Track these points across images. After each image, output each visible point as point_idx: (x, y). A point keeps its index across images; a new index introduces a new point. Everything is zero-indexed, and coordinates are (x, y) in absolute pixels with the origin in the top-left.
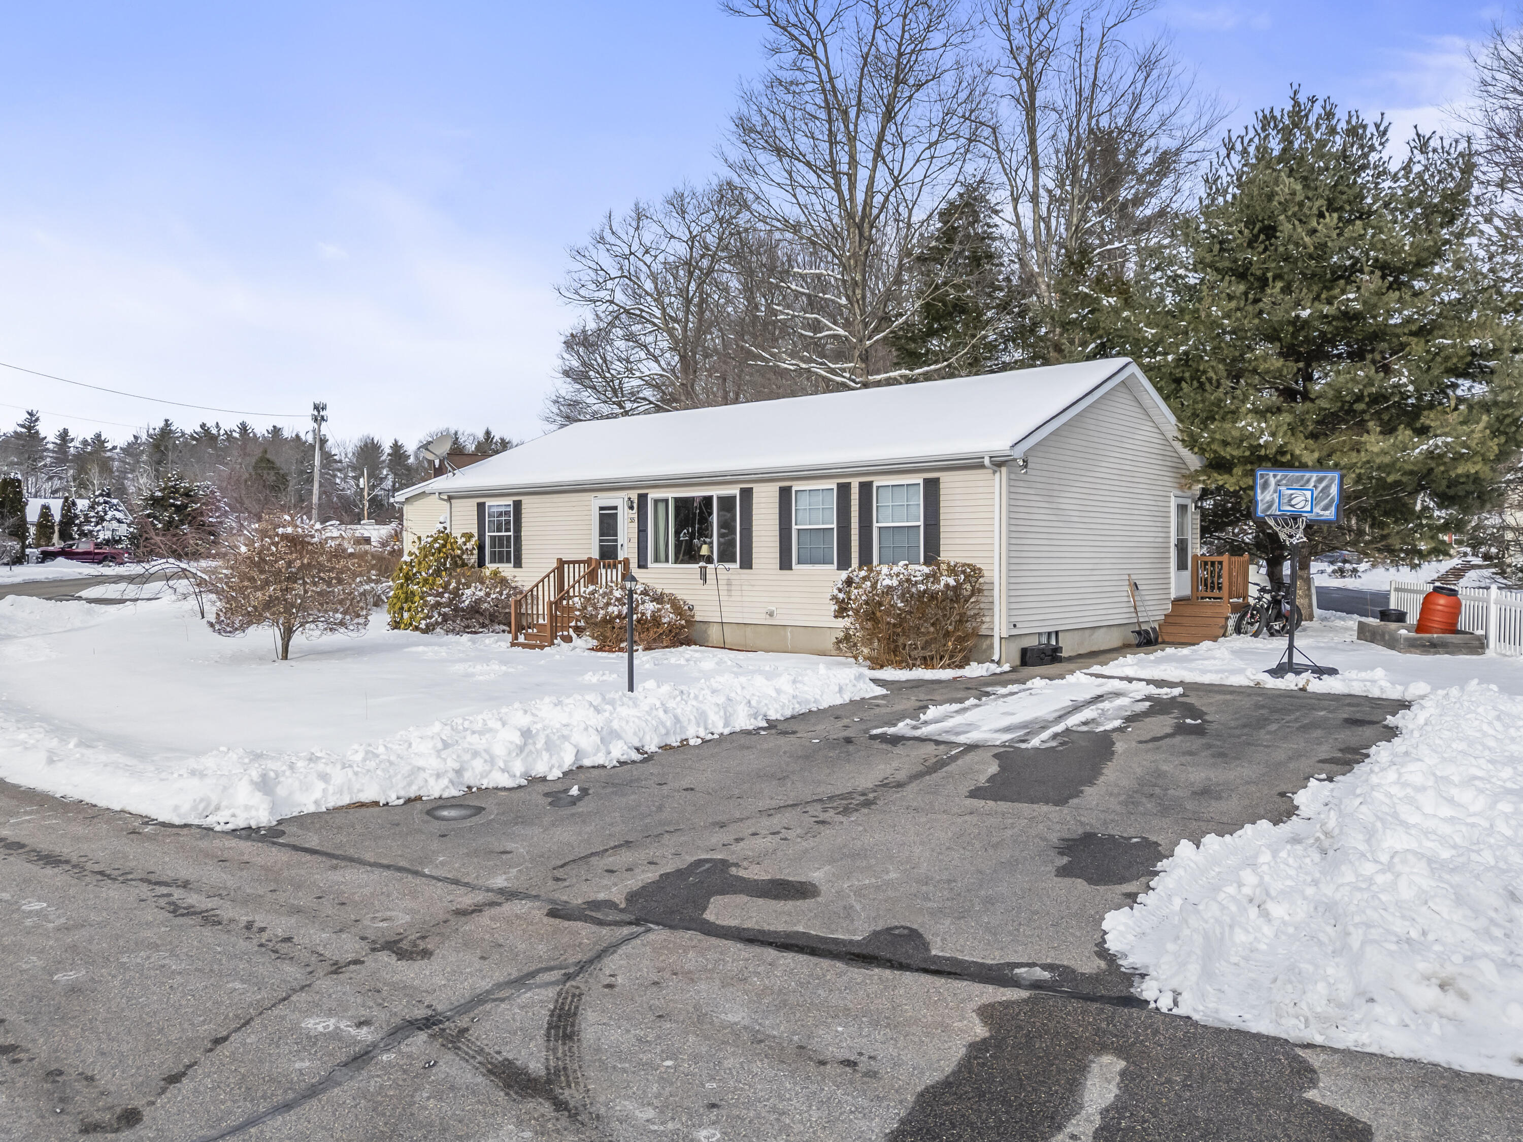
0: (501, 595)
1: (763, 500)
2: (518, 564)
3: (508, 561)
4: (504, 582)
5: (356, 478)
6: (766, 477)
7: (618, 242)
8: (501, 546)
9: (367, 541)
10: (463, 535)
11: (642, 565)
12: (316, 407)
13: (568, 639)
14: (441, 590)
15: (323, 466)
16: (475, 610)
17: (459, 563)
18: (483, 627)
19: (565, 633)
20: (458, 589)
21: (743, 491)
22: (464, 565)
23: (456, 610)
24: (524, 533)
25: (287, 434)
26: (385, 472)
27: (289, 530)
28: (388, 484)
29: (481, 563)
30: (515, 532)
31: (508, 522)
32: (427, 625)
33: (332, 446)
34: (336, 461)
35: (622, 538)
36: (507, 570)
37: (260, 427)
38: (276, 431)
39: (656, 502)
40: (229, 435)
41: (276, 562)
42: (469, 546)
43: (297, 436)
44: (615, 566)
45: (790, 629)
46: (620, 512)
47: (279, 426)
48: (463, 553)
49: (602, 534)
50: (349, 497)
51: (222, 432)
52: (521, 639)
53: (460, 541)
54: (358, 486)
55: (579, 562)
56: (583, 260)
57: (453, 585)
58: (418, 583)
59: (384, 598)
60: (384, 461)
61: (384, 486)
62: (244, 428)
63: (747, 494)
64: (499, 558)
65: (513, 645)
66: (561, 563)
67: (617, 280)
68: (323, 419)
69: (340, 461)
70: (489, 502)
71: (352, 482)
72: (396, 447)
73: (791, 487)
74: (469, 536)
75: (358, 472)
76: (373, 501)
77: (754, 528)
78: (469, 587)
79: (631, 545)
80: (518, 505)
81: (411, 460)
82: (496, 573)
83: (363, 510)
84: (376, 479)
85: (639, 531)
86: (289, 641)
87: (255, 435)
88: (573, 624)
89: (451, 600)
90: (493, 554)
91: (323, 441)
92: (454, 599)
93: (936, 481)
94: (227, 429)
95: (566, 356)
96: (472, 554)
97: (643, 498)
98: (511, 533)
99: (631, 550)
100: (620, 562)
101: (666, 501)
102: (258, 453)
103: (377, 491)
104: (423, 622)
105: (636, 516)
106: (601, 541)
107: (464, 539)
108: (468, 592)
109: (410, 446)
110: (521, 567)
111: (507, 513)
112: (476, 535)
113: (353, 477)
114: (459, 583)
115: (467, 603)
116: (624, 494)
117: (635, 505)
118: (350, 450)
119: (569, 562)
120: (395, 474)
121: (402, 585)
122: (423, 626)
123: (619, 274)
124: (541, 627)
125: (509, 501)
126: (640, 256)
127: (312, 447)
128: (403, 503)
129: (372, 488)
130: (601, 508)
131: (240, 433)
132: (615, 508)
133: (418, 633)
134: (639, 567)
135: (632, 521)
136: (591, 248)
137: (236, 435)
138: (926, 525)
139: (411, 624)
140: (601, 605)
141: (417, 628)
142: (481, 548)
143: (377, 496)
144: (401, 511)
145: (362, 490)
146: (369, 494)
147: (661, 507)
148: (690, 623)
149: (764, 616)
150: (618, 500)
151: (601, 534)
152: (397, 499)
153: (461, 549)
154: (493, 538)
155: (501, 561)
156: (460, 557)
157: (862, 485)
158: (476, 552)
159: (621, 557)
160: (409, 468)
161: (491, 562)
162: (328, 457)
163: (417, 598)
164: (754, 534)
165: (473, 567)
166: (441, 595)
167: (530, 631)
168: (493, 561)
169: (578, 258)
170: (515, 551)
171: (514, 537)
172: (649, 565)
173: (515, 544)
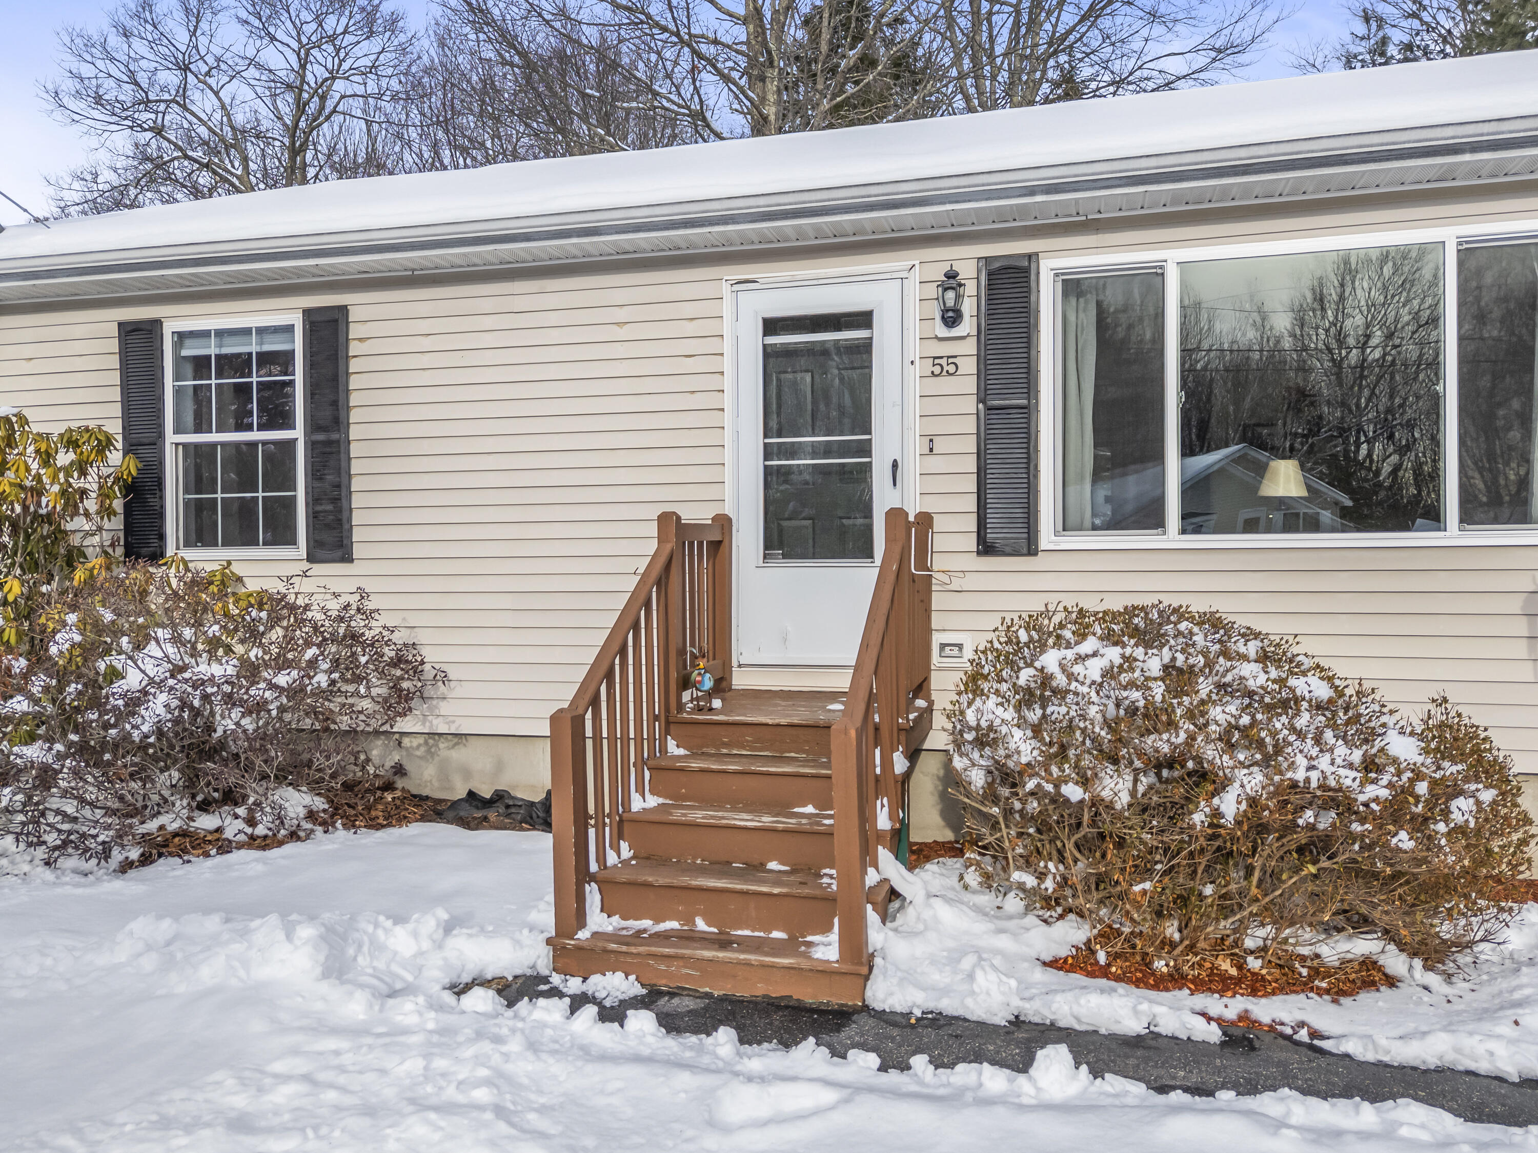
2: (332, 545)
3: (282, 537)
8: (242, 481)
29: (143, 548)
30: (313, 426)
31: (280, 394)
35: (891, 437)
36: (274, 570)
46: (884, 334)
70: (182, 321)
74: (84, 446)
79: (938, 463)
80: (329, 330)
82: (217, 584)
90: (202, 514)
97: (1009, 276)
98: (298, 433)
99: (937, 484)
105: (972, 348)
106: (772, 452)
110: (345, 556)
111: (278, 361)
112: (115, 441)
117: (970, 306)
125: (288, 314)
130: (771, 326)
132: (863, 319)
134: (988, 547)
142: (142, 491)
150: (875, 288)
151: (775, 428)
154: (200, 456)
158: (117, 505)
161: (191, 542)
168: (202, 536)
170: (313, 500)
171: (311, 446)
172: (1047, 537)
173: (315, 473)
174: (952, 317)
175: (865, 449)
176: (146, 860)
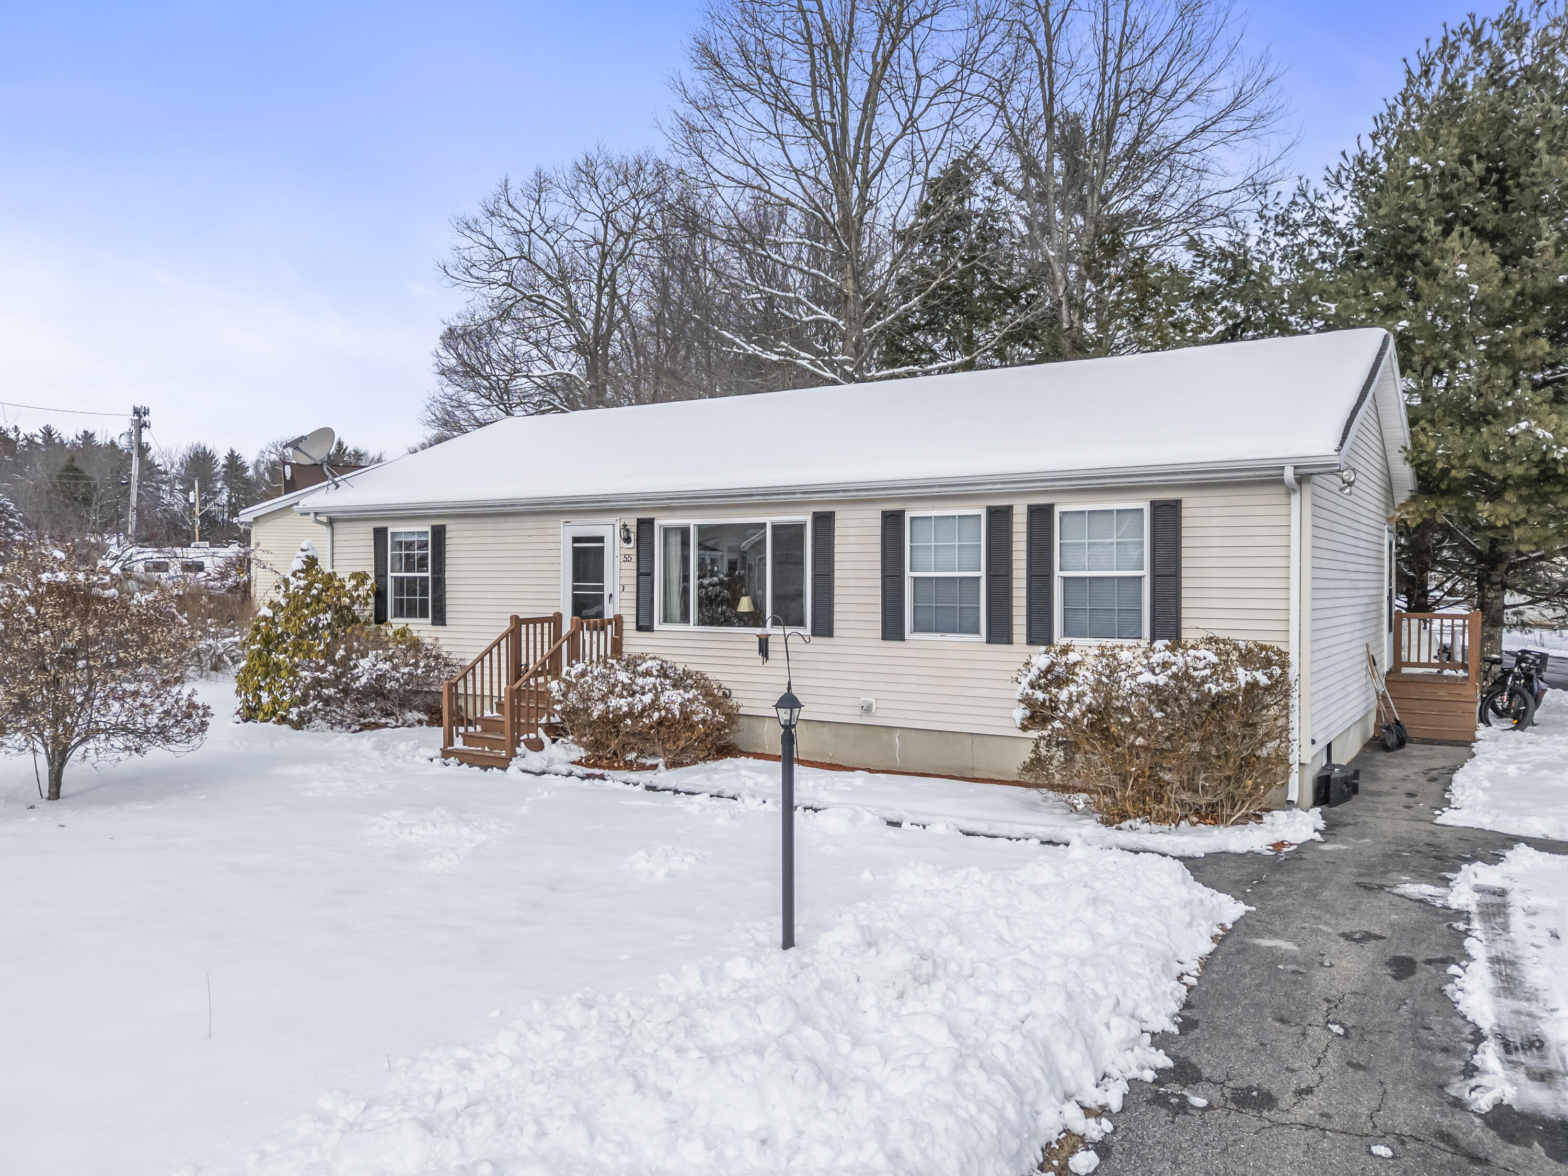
0: (416, 666)
1: (853, 531)
2: (440, 619)
3: (424, 615)
4: (416, 645)
5: (185, 492)
6: (859, 497)
7: (516, 215)
8: (411, 591)
9: (200, 567)
10: (354, 576)
11: (644, 626)
12: (136, 412)
13: (537, 746)
14: (322, 662)
15: (142, 477)
16: (376, 691)
17: (345, 616)
18: (388, 715)
19: (532, 736)
20: (347, 658)
21: (817, 517)
22: (355, 620)
23: (346, 691)
24: (450, 574)
25: (100, 439)
26: (219, 485)
27: (62, 576)
28: (224, 498)
29: (380, 618)
30: (434, 572)
31: (424, 558)
32: (300, 715)
33: (156, 455)
34: (160, 472)
35: (610, 585)
36: (421, 628)
37: (68, 432)
38: (88, 437)
39: (667, 531)
40: (30, 441)
41: (37, 632)
42: (362, 592)
43: (112, 443)
44: (603, 628)
45: (898, 733)
46: (608, 545)
47: (90, 432)
48: (353, 602)
49: (577, 577)
50: (175, 514)
51: (21, 436)
52: (459, 744)
53: (349, 585)
54: (187, 500)
55: (542, 620)
56: (473, 235)
57: (341, 653)
58: (286, 651)
59: (226, 658)
60: (218, 473)
61: (218, 500)
62: (48, 433)
63: (824, 522)
64: (407, 609)
65: (446, 754)
66: (517, 622)
67: (515, 261)
68: (145, 425)
69: (166, 472)
70: (393, 528)
71: (180, 496)
72: (233, 458)
73: (902, 513)
74: (361, 578)
75: (187, 485)
76: (205, 517)
77: (837, 574)
78: (364, 655)
79: (624, 595)
80: (439, 534)
81: (251, 472)
82: (403, 633)
83: (193, 527)
84: (208, 492)
85: (639, 575)
86: (62, 765)
87: (62, 441)
88: (544, 720)
89: (338, 678)
90: (399, 605)
91: (143, 450)
92: (343, 674)
93: (1175, 507)
94: (28, 433)
95: (443, 353)
96: (367, 604)
97: (645, 526)
98: (429, 574)
99: (624, 604)
100: (610, 622)
101: (684, 532)
102: (63, 461)
103: (210, 507)
104: (295, 710)
105: (634, 552)
106: (575, 588)
107: (354, 582)
108: (365, 663)
109: (249, 457)
110: (443, 623)
111: (423, 545)
112: (372, 575)
113: (180, 490)
114: (349, 650)
115: (364, 680)
116: (616, 521)
117: (633, 536)
118: (177, 460)
119: (527, 621)
120: (232, 488)
121: (260, 653)
122: (293, 716)
123: (517, 254)
124: (489, 725)
125: (425, 527)
126: (542, 234)
127: (130, 456)
128: (250, 524)
129: (205, 502)
130: (576, 540)
131: (44, 438)
132: (601, 539)
133: (285, 727)
134: (639, 628)
135: (627, 559)
136: (483, 219)
137: (39, 441)
138: (1154, 576)
139: (274, 713)
140: (596, 694)
141: (283, 720)
142: (380, 595)
143: (209, 512)
144: (248, 533)
145: (193, 505)
146: (200, 510)
147: (676, 540)
148: (732, 717)
149: (858, 711)
150: (605, 527)
151: (576, 579)
152: (242, 519)
153: (351, 597)
154: (399, 581)
155: (411, 614)
156: (348, 608)
157: (1033, 511)
158: (371, 600)
159: (609, 614)
160: (247, 482)
161: (395, 616)
162: (149, 469)
163: (284, 673)
164: (837, 583)
165: (367, 623)
166: (322, 669)
167: (471, 729)
168: (399, 613)
169: (467, 232)
170: (434, 601)
171: (433, 579)
172: (656, 626)
173: (434, 591)
174: (627, 540)
175: (601, 588)
176: (361, 730)
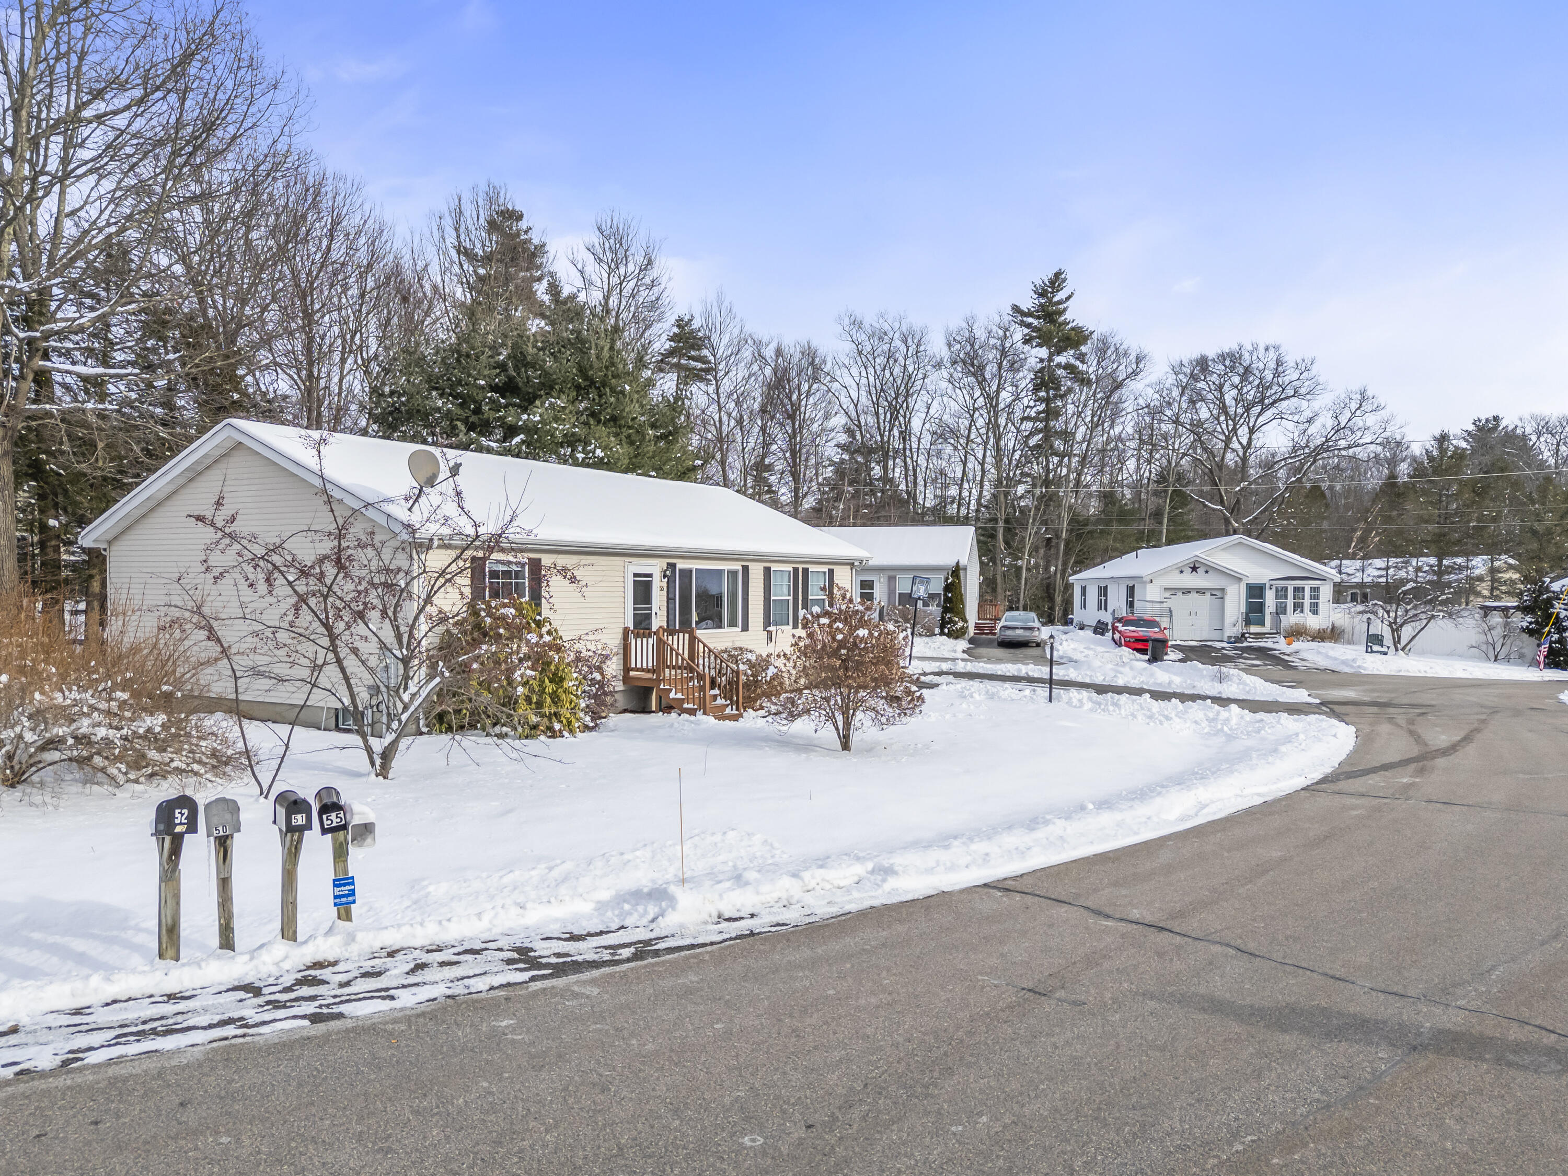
1: (755, 577)
6: (758, 558)
21: (743, 568)
24: (545, 599)
30: (532, 597)
31: (520, 586)
35: (654, 606)
46: (653, 580)
63: (746, 569)
70: (492, 558)
73: (771, 569)
77: (750, 598)
79: (662, 614)
85: (668, 599)
93: (833, 571)
97: (671, 568)
98: (526, 599)
99: (661, 618)
101: (691, 573)
105: (666, 585)
106: (635, 609)
111: (520, 575)
116: (658, 562)
125: (523, 559)
130: (635, 575)
132: (650, 575)
135: (663, 590)
150: (655, 568)
151: (637, 602)
157: (803, 570)
159: (655, 626)
164: (750, 603)
174: (664, 576)
175: (650, 609)
